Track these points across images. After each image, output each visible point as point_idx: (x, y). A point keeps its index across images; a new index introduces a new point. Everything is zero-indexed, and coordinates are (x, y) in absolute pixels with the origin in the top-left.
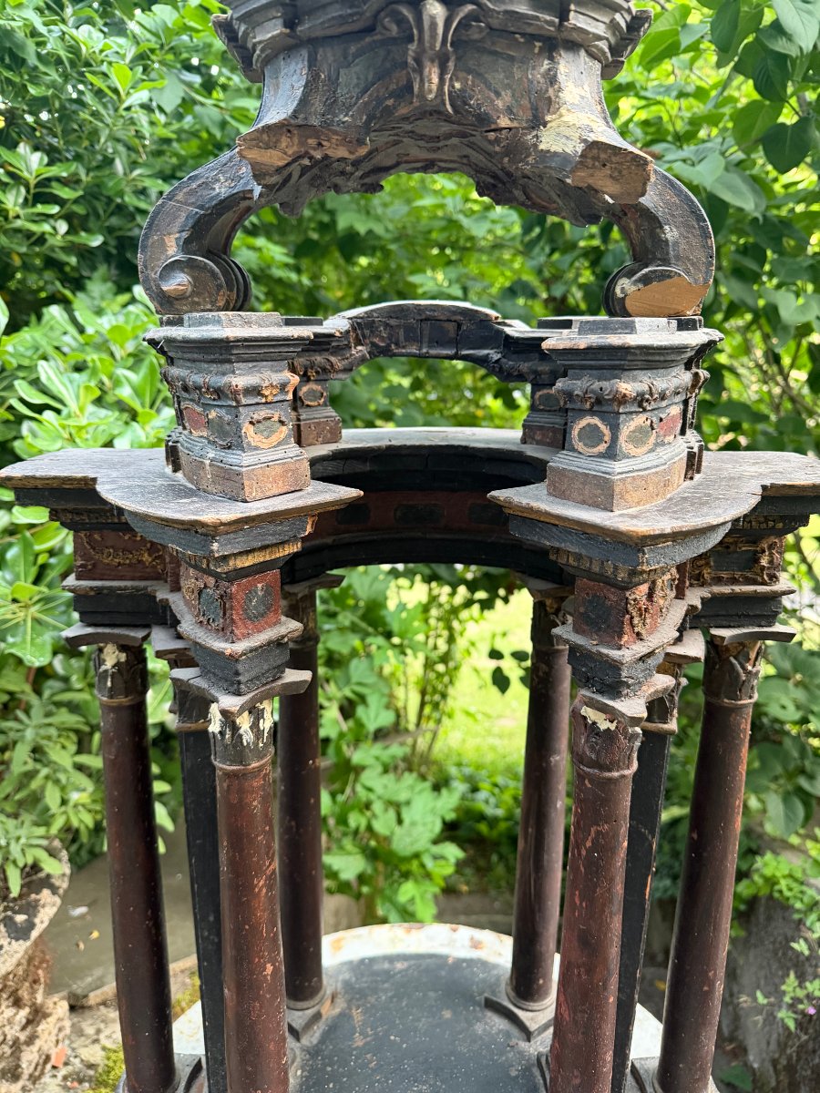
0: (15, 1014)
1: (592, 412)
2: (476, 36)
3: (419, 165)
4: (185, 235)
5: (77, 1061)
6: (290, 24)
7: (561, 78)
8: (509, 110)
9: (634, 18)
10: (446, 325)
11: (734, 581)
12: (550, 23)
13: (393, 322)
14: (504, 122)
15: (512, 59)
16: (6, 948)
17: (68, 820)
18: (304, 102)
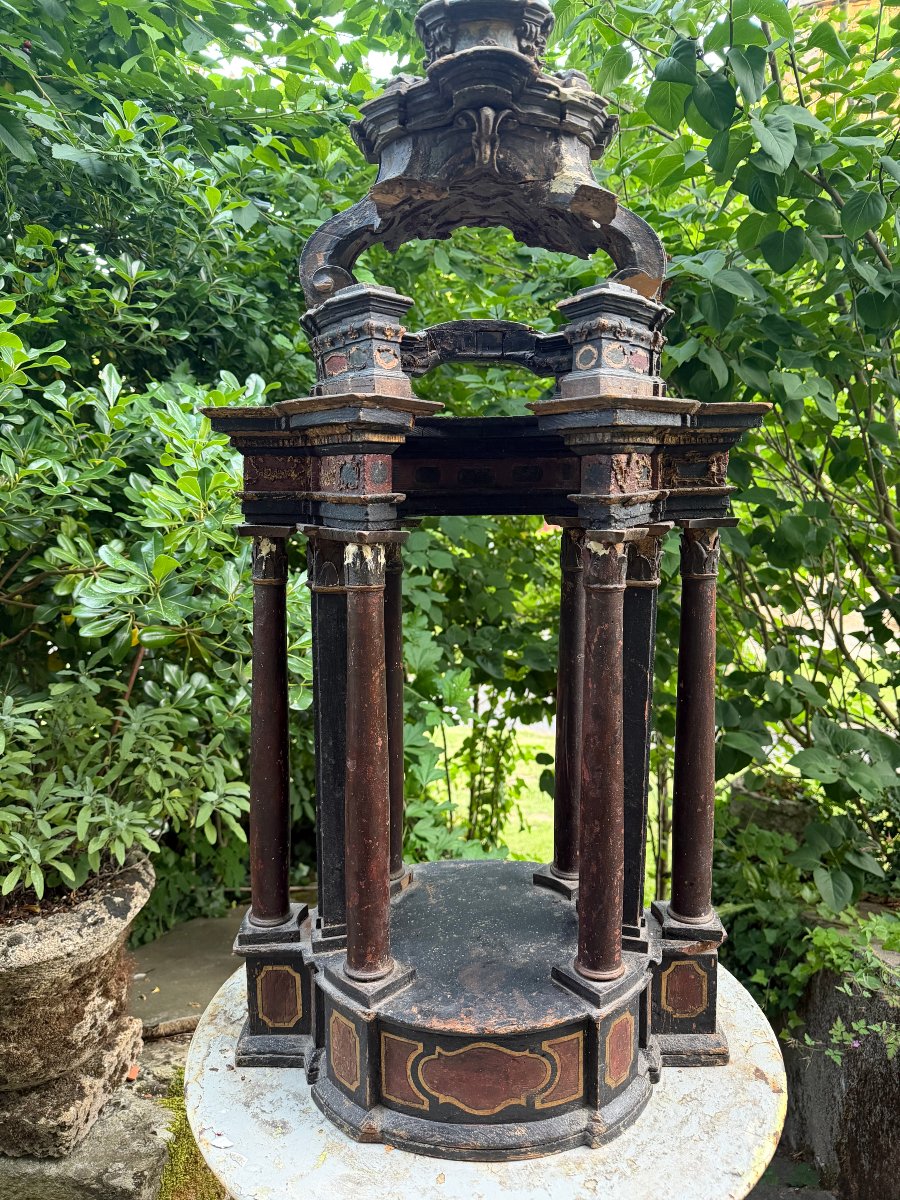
0: (105, 1003)
1: (586, 342)
2: (512, 128)
3: (474, 221)
4: (330, 252)
5: (150, 1077)
6: (402, 122)
7: (563, 151)
8: (532, 171)
9: (608, 120)
10: (494, 334)
11: (694, 484)
12: (555, 120)
13: (456, 333)
14: (529, 177)
15: (533, 141)
16: (107, 921)
17: (164, 808)
18: (410, 167)
